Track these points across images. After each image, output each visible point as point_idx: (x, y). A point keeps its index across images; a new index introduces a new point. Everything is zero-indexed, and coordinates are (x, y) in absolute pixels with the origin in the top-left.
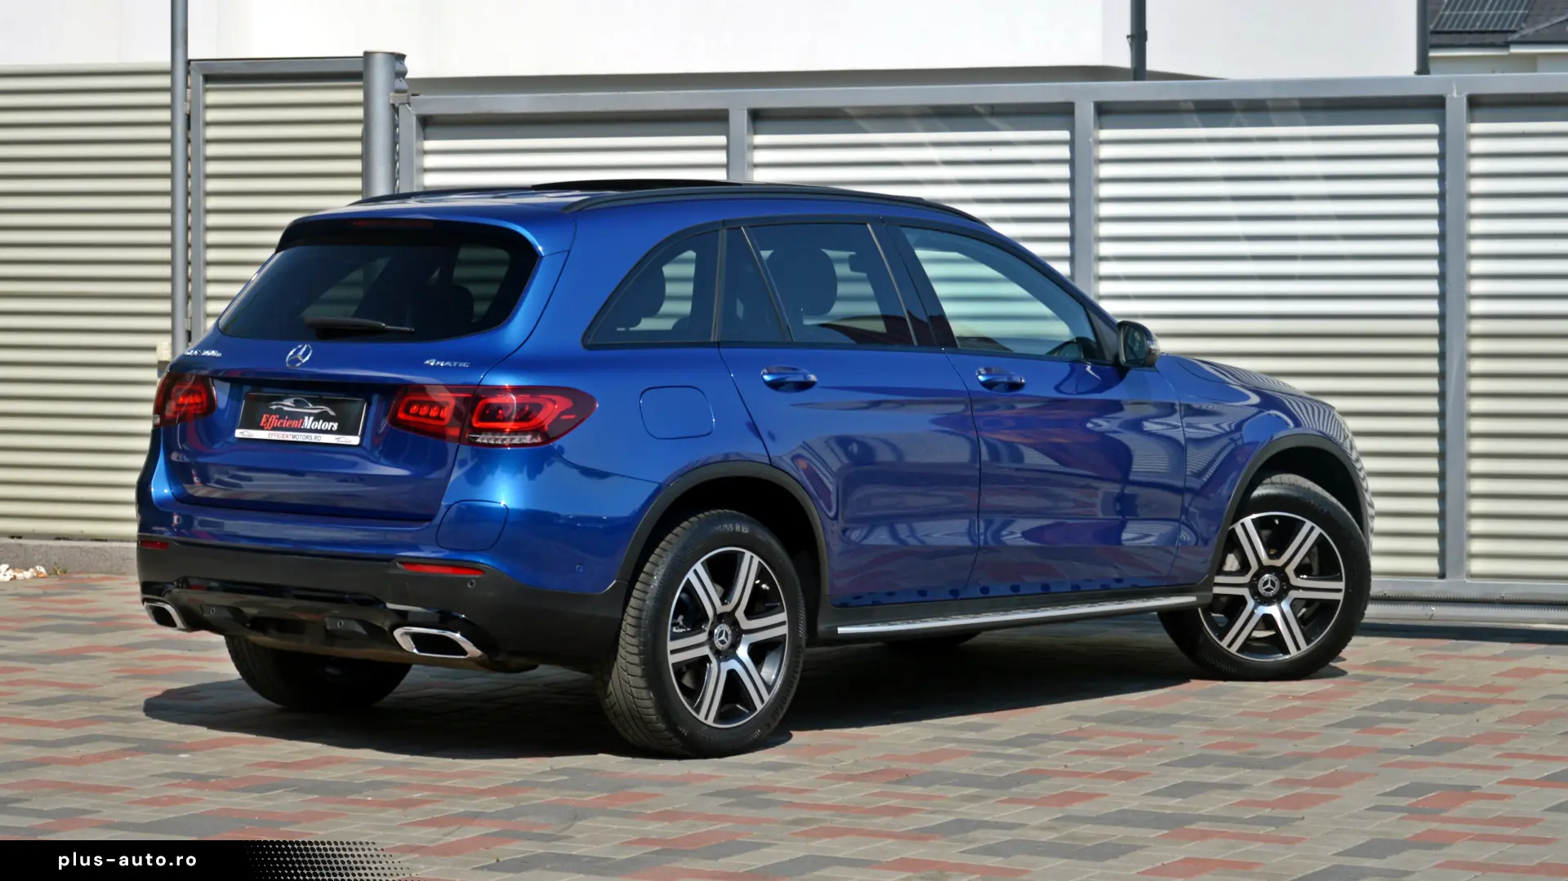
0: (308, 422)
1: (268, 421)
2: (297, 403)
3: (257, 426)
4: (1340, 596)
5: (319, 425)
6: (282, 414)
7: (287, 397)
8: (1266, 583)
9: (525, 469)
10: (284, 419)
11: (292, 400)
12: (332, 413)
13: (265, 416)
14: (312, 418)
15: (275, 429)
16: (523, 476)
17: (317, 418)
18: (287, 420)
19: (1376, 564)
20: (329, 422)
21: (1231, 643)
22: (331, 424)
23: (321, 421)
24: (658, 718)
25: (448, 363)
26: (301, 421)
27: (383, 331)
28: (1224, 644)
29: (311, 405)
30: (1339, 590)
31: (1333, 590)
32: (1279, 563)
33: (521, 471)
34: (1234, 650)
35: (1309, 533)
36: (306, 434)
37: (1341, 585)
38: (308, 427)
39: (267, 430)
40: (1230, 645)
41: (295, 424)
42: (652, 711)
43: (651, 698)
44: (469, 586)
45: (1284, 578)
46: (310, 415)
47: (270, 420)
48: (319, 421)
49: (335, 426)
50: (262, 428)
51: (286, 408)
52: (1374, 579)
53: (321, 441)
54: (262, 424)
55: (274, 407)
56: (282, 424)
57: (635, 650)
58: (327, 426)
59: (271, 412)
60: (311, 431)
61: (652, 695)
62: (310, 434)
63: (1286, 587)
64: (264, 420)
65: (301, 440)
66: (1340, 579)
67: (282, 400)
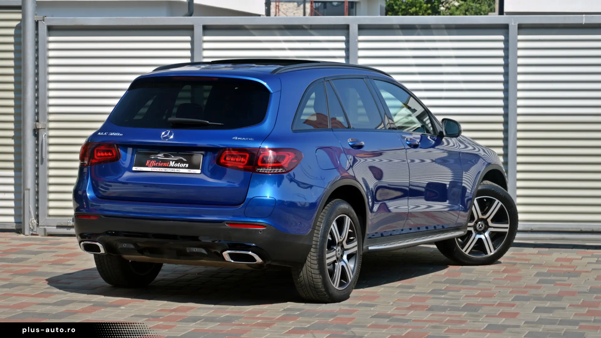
0: (172, 164)
1: (150, 163)
2: (165, 156)
3: (144, 165)
4: (507, 230)
5: (178, 165)
6: (157, 160)
7: (159, 153)
8: (479, 226)
9: (277, 183)
10: (159, 162)
11: (162, 154)
12: (185, 160)
13: (148, 161)
14: (174, 162)
15: (154, 167)
16: (276, 186)
17: (177, 162)
18: (161, 163)
19: (520, 217)
20: (183, 164)
21: (466, 250)
22: (185, 165)
23: (179, 164)
24: (322, 287)
25: (244, 139)
26: (168, 163)
27: (207, 124)
28: (463, 250)
29: (173, 157)
30: (507, 228)
31: (504, 228)
32: (485, 217)
33: (275, 184)
34: (467, 253)
35: (497, 204)
36: (172, 169)
37: (508, 226)
38: (173, 166)
39: (150, 167)
40: (466, 251)
41: (165, 164)
42: (320, 284)
43: (320, 278)
44: (260, 233)
45: (487, 223)
46: (173, 161)
47: (151, 163)
48: (178, 164)
49: (187, 165)
50: (147, 166)
51: (159, 158)
52: (519, 223)
53: (180, 172)
54: (147, 165)
55: (153, 157)
56: (157, 164)
57: (315, 258)
58: (183, 165)
59: (151, 160)
60: (174, 167)
61: (321, 277)
62: (174, 169)
63: (487, 227)
64: (148, 162)
65: (170, 171)
66: (507, 223)
67: (157, 155)
